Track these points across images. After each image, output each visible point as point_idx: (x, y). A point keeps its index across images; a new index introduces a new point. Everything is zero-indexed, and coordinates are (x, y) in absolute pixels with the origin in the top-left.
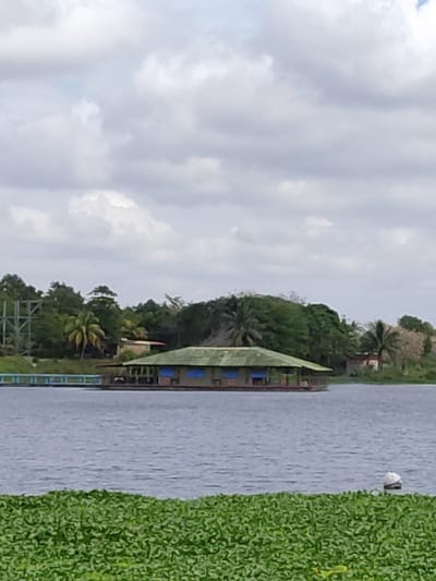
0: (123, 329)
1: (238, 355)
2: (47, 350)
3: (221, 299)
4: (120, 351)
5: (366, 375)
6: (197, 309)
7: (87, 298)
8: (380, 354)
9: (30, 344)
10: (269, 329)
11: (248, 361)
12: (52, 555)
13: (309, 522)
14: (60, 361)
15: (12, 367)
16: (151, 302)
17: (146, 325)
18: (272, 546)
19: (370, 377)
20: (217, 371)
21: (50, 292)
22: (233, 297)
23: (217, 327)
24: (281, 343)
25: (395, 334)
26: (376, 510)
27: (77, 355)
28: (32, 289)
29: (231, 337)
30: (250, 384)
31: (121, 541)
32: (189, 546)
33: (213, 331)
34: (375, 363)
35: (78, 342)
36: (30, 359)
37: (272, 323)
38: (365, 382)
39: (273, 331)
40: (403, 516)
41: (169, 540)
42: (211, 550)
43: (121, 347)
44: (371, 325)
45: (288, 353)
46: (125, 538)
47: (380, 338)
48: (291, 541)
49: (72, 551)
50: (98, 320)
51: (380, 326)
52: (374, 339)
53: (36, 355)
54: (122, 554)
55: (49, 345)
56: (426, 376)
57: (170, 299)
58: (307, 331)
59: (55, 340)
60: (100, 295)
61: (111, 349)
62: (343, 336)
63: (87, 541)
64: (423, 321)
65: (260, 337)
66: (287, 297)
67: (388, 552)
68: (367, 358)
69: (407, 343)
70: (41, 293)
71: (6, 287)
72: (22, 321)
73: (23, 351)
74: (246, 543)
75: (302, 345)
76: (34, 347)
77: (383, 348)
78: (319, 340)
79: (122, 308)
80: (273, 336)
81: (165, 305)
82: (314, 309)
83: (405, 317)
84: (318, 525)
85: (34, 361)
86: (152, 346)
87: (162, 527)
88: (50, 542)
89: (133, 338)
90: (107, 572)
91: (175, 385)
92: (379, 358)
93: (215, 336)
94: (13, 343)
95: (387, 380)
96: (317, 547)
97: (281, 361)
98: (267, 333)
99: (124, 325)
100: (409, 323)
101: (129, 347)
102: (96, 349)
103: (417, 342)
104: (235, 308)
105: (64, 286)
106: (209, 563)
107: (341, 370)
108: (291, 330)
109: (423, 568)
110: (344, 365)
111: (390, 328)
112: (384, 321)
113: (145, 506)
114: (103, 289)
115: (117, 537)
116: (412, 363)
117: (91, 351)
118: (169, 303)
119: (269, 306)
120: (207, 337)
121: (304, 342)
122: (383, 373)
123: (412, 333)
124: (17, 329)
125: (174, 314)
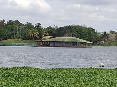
0: (43, 33)
1: (69, 39)
2: (25, 38)
3: (67, 26)
4: (42, 38)
5: (101, 44)
6: (61, 28)
7: (35, 25)
8: (105, 39)
9: (21, 37)
10: (78, 33)
11: (71, 40)
12: (9, 80)
13: (77, 74)
14: (28, 40)
15: (16, 42)
16: (50, 27)
17: (49, 32)
18: (66, 79)
19: (102, 45)
20: (64, 43)
21: (26, 24)
22: (70, 26)
23: (66, 33)
24: (81, 37)
25: (109, 34)
26: (95, 71)
27: (32, 39)
28: (21, 24)
29: (69, 35)
30: (72, 46)
31: (28, 77)
32: (44, 78)
33: (65, 34)
34: (104, 42)
35: (32, 36)
36: (21, 40)
37: (79, 32)
38: (101, 46)
39: (79, 34)
40: (101, 73)
41: (40, 77)
42: (50, 79)
43: (43, 37)
44: (103, 32)
45: (83, 39)
46: (29, 77)
47: (105, 36)
48: (71, 78)
49: (14, 79)
50: (37, 31)
51: (105, 33)
52: (104, 36)
53: (22, 39)
54: (27, 80)
55: (25, 37)
56: (116, 45)
57: (55, 26)
58: (87, 34)
59: (27, 36)
60: (38, 25)
61: (40, 38)
62: (96, 35)
63: (19, 77)
64: (116, 32)
65: (76, 35)
66: (83, 26)
67: (95, 80)
68: (102, 40)
69: (112, 37)
70: (24, 24)
71: (15, 23)
72: (19, 31)
73: (19, 38)
74: (59, 78)
75: (86, 37)
76: (22, 37)
77: (106, 38)
78: (90, 36)
79: (43, 28)
80: (79, 35)
81: (53, 28)
82: (89, 29)
83: (111, 31)
84: (79, 74)
85: (22, 41)
86: (50, 37)
87: (39, 74)
88: (10, 77)
89: (45, 35)
90: (23, 84)
91: (54, 46)
92: (105, 40)
93: (65, 35)
94: (17, 36)
95: (107, 45)
96: (77, 79)
97: (79, 41)
98: (78, 34)
99: (44, 32)
100: (112, 32)
101: (45, 37)
102: (37, 38)
103: (114, 37)
104: (70, 28)
105: (29, 23)
106: (49, 82)
107: (96, 43)
108: (84, 34)
109: (103, 83)
110: (96, 42)
111: (108, 33)
112: (106, 32)
113: (37, 70)
114: (39, 24)
115: (27, 76)
116: (113, 42)
117: (36, 38)
118: (54, 27)
119: (78, 28)
120: (63, 35)
121: (87, 36)
122: (106, 44)
123: (113, 34)
124: (18, 33)
125: (56, 30)
